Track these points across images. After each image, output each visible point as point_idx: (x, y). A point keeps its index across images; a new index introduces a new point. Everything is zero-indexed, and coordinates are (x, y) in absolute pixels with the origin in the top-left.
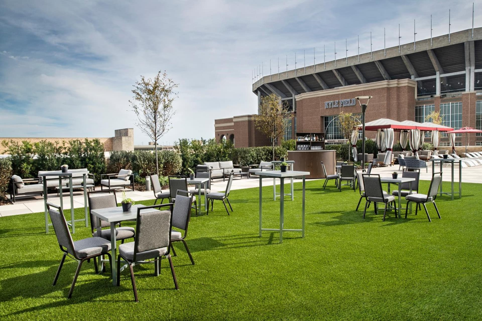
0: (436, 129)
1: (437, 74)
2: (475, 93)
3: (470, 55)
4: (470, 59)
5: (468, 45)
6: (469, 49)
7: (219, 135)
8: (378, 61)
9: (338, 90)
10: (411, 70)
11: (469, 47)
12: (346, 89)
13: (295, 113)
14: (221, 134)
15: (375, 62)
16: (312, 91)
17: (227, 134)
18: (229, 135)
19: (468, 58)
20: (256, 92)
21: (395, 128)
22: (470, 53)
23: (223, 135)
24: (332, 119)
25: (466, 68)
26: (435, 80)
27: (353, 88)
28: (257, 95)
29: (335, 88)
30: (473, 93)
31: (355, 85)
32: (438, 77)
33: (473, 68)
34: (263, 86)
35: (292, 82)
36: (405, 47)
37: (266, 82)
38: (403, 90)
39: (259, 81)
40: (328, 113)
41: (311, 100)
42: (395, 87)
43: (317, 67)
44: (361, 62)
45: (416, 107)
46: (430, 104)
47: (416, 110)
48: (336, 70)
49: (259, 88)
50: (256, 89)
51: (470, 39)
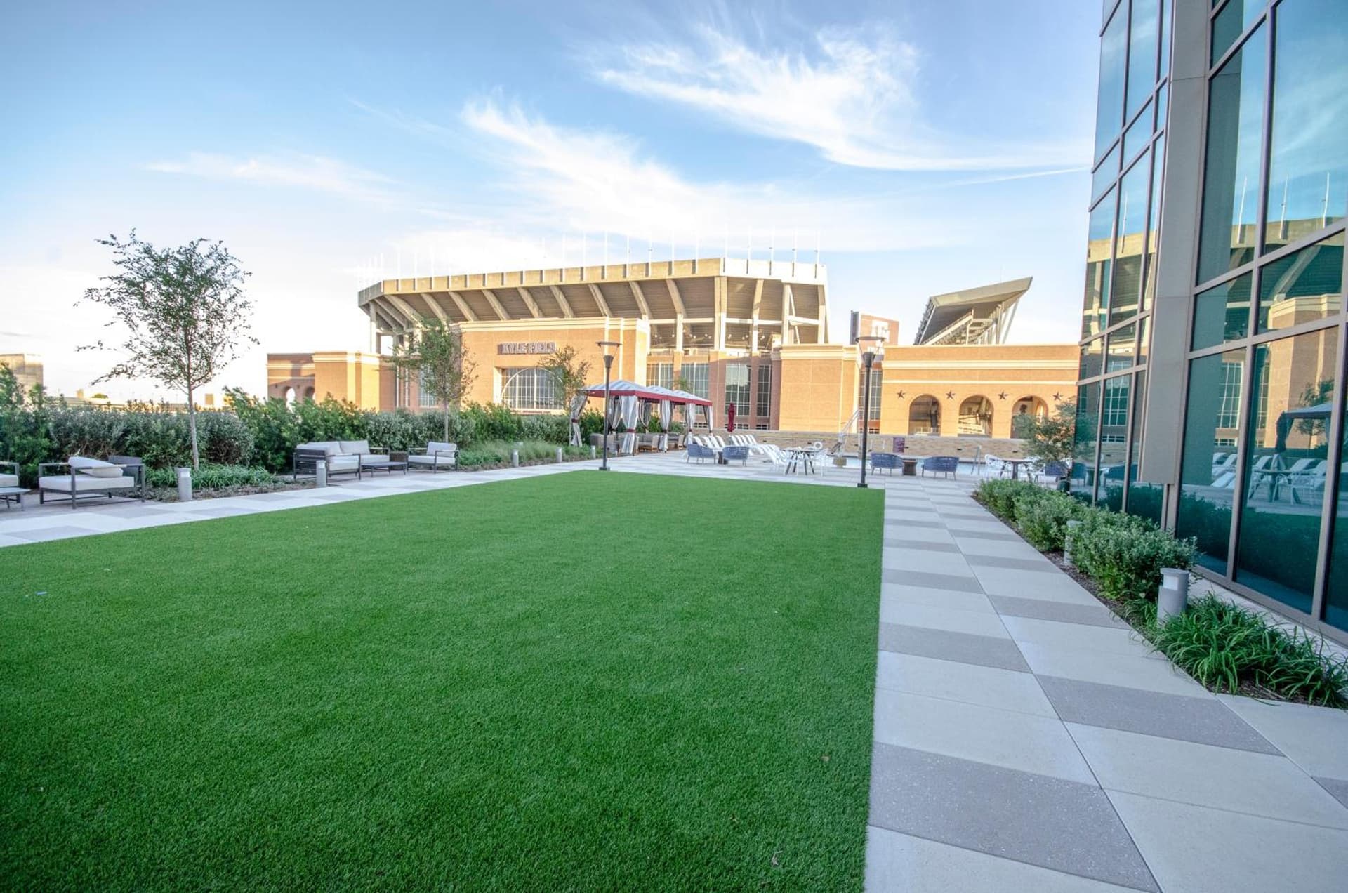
0: (692, 401)
1: (678, 317)
2: (726, 353)
3: (720, 297)
4: (720, 302)
5: (719, 281)
6: (720, 287)
7: (276, 386)
8: (594, 283)
9: (527, 324)
10: (643, 305)
11: (721, 283)
12: (540, 323)
14: (283, 386)
15: (590, 285)
16: (480, 319)
17: (299, 386)
18: (302, 388)
19: (719, 300)
20: (366, 307)
21: (641, 396)
22: (721, 292)
23: (288, 388)
24: (516, 371)
25: (716, 314)
26: (675, 326)
27: (553, 323)
28: (369, 314)
29: (522, 320)
31: (557, 318)
32: (681, 320)
33: (724, 315)
34: (383, 298)
35: (442, 298)
36: (635, 268)
37: (388, 291)
38: (631, 335)
39: (374, 286)
40: (508, 361)
41: (478, 335)
42: (619, 330)
43: (490, 277)
44: (566, 281)
45: (648, 365)
46: (668, 363)
47: (648, 369)
48: (524, 288)
49: (373, 301)
50: (366, 302)
51: (722, 274)
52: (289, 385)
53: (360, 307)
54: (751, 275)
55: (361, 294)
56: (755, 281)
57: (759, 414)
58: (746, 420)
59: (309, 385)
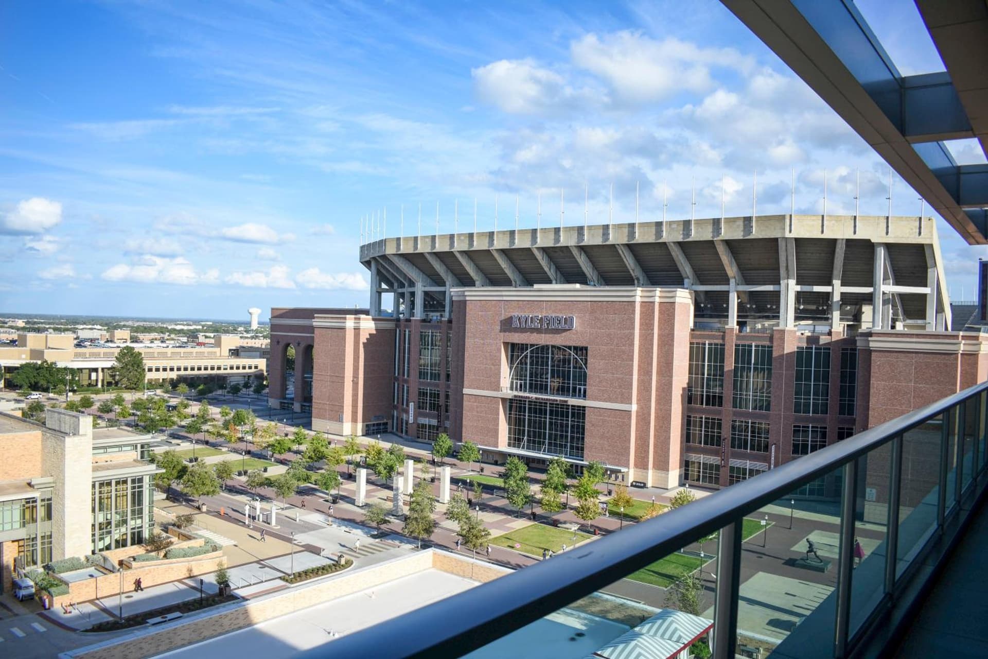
1: (731, 284)
2: (795, 332)
3: (787, 260)
4: (787, 267)
5: (784, 244)
6: (786, 250)
7: (278, 342)
8: (622, 244)
9: (542, 293)
10: (686, 270)
11: (786, 246)
12: (556, 293)
13: (450, 321)
14: (285, 342)
15: (617, 246)
17: (299, 344)
18: (303, 345)
19: (785, 265)
20: (367, 264)
22: (787, 256)
23: (288, 345)
24: (527, 349)
25: (781, 282)
26: (727, 293)
27: (572, 294)
28: (371, 271)
29: (537, 287)
30: (792, 331)
32: (733, 289)
33: (792, 282)
34: (384, 257)
35: (446, 258)
36: (674, 226)
37: (390, 250)
38: (669, 309)
39: (375, 243)
40: (517, 338)
41: (484, 305)
42: (653, 303)
43: (501, 236)
44: (587, 240)
45: (691, 343)
46: (716, 341)
47: (691, 349)
48: (538, 248)
49: (374, 258)
50: (368, 259)
51: (788, 235)
52: (289, 342)
53: (361, 262)
54: (828, 235)
55: (362, 248)
56: (834, 242)
57: (841, 412)
58: (824, 420)
59: (309, 343)
